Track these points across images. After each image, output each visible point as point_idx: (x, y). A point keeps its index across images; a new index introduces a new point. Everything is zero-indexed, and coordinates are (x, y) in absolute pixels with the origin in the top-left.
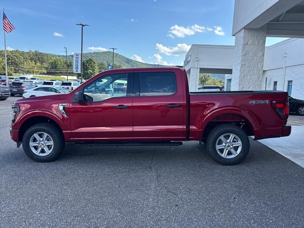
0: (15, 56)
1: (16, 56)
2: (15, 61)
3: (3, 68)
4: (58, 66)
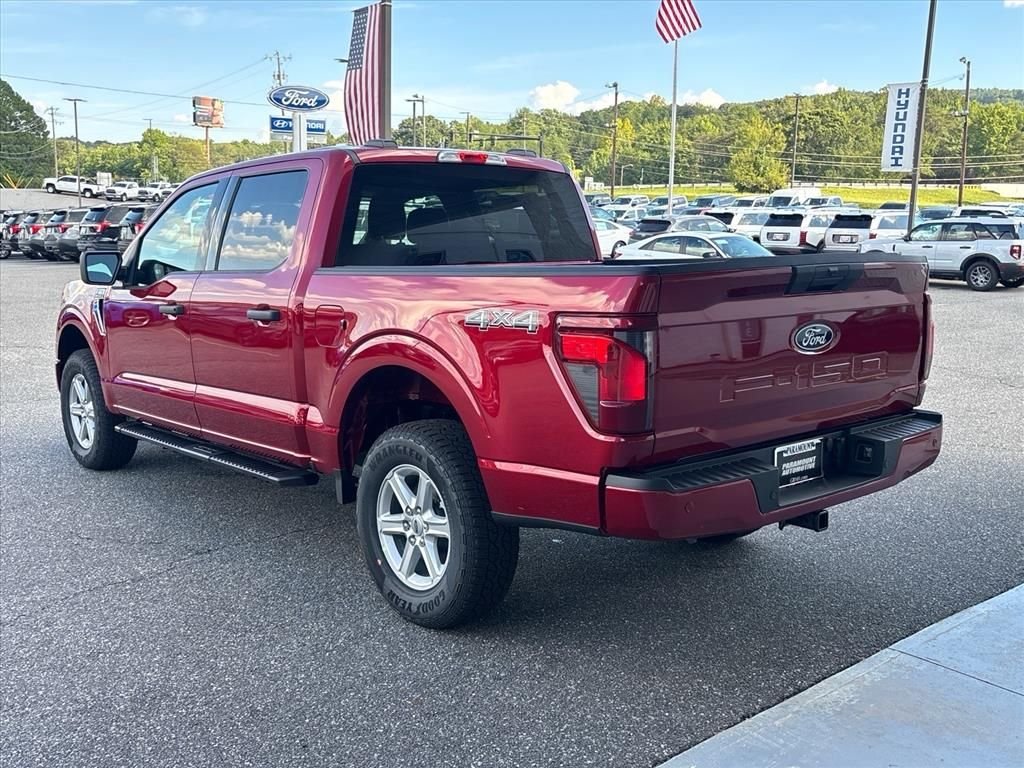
0: (818, 114)
1: (822, 116)
2: (817, 133)
3: (754, 166)
4: (992, 139)
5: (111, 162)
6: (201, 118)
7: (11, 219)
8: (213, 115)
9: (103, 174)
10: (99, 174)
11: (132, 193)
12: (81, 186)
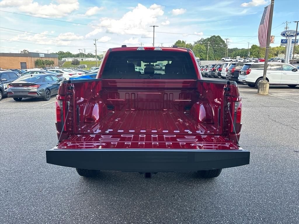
8: (271, 40)
9: (238, 57)
10: (237, 57)
11: (242, 61)
12: (230, 60)
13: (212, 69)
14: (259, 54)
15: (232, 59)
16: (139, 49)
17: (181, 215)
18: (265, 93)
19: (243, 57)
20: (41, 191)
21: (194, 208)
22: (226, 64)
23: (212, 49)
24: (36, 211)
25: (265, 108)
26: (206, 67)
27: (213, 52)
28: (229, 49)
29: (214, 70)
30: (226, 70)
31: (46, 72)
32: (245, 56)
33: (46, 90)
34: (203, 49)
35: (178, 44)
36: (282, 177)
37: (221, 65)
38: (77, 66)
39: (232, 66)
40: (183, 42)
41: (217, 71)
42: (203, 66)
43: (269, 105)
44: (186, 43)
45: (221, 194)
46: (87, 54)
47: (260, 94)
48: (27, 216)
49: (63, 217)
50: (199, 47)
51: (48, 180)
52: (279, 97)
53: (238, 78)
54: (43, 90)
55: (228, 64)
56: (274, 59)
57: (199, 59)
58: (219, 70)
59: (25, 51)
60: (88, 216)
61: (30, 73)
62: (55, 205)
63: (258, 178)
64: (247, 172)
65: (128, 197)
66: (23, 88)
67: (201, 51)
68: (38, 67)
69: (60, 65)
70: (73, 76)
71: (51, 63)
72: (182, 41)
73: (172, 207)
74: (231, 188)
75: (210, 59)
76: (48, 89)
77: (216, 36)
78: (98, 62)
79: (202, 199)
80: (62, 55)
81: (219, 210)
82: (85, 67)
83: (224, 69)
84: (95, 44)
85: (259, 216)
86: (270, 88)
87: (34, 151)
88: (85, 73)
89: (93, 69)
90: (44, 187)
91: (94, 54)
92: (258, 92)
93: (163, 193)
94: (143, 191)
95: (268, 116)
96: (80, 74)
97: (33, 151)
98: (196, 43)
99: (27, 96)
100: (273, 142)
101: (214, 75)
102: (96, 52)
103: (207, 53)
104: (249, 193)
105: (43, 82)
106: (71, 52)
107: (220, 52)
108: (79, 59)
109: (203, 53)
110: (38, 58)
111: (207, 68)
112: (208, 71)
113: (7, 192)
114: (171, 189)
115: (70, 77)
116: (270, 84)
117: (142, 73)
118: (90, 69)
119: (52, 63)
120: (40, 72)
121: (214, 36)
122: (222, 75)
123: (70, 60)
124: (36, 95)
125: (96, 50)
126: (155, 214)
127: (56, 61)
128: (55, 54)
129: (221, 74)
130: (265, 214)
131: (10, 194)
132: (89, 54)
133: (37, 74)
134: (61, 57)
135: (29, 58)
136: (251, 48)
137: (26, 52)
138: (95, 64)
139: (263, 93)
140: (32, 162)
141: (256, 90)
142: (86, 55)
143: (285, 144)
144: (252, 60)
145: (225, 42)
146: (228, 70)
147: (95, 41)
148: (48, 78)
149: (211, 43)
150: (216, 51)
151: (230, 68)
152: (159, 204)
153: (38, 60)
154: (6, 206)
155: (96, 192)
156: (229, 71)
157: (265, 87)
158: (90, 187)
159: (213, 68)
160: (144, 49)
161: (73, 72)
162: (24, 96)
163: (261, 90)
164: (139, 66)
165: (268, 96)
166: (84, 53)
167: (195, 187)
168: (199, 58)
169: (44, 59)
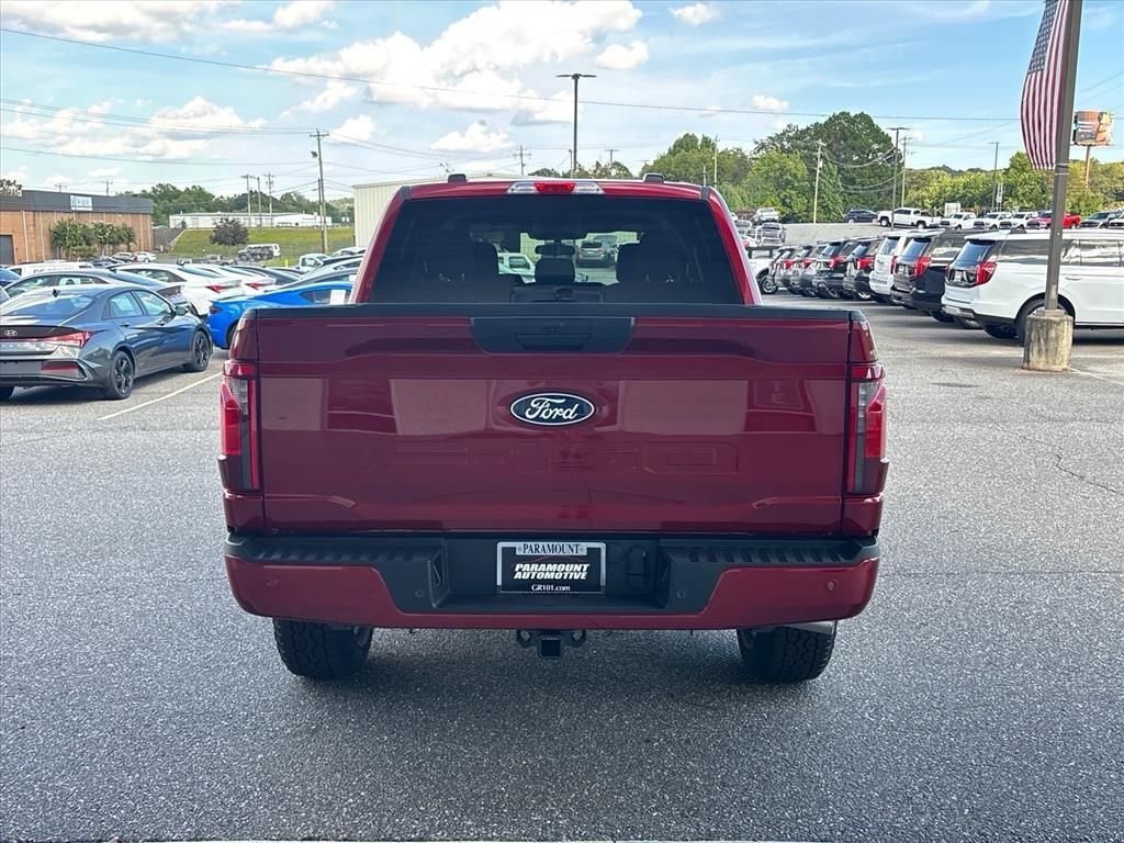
5: (973, 191)
6: (1083, 136)
7: (788, 253)
8: (1098, 132)
9: (951, 204)
10: (947, 204)
11: (968, 224)
12: (914, 218)
13: (832, 261)
14: (1043, 192)
15: (923, 214)
16: (516, 190)
17: (674, 800)
18: (1054, 364)
19: (976, 207)
20: (147, 726)
21: (722, 777)
22: (890, 238)
23: (835, 173)
24: (140, 788)
25: (1046, 425)
26: (805, 251)
27: (840, 184)
28: (911, 173)
29: (840, 267)
30: (892, 266)
31: (110, 276)
32: (981, 204)
33: (114, 354)
34: (794, 171)
35: (683, 151)
36: (1069, 681)
37: (867, 244)
38: (235, 247)
39: (914, 250)
40: (706, 142)
41: (852, 271)
42: (792, 250)
43: (1066, 414)
44: (720, 147)
45: (828, 737)
46: (279, 198)
47: (1035, 369)
48: (111, 800)
49: (243, 804)
50: (774, 162)
51: (171, 689)
52: (1114, 378)
53: (944, 301)
54: (101, 355)
55: (897, 239)
56: (1110, 216)
57: (775, 215)
58: (859, 263)
59: (9, 183)
60: (330, 803)
61: (40, 281)
62: (207, 768)
63: (976, 684)
64: (937, 662)
65: (475, 744)
66: (19, 345)
67: (788, 182)
68: (63, 254)
69: (160, 246)
70: (224, 294)
71: (120, 238)
72: (700, 138)
73: (642, 775)
74: (867, 715)
75: (828, 215)
76: (123, 349)
77: (852, 115)
78: (328, 231)
79: (755, 750)
80: (167, 201)
81: (814, 786)
82: (271, 253)
83: (882, 260)
84: (314, 154)
85: (960, 801)
86: (1077, 341)
87: (98, 592)
88: (274, 280)
89: (309, 262)
90: (159, 713)
91: (313, 197)
92: (1027, 359)
93: (606, 732)
94: (533, 724)
95: (1055, 460)
96: (255, 286)
97: (96, 590)
98: (763, 146)
99: (38, 379)
100: (1058, 556)
101: (842, 287)
102: (321, 188)
103: (813, 188)
104: (935, 732)
105: (103, 319)
106: (208, 189)
107: (872, 184)
108: (248, 220)
109: (793, 188)
110: (66, 217)
111: (807, 255)
112: (812, 271)
113: (23, 728)
114: (638, 719)
115: (215, 296)
116: (1075, 327)
117: (526, 281)
118: (298, 262)
119: (127, 237)
120: (84, 279)
121: (844, 115)
122: (873, 285)
123: (206, 222)
124: (74, 375)
125: (321, 181)
126: (576, 797)
127: (144, 227)
128: (136, 195)
129: (871, 283)
130: (982, 797)
131: (35, 735)
132: (288, 195)
133: (71, 287)
134: (163, 212)
135: (25, 218)
136: (1007, 166)
137: (12, 188)
138: (314, 240)
139: (1048, 362)
140: (96, 630)
141: (1019, 352)
142: (274, 200)
143: (1108, 564)
144: (1012, 220)
145: (894, 141)
146: (898, 265)
147: (315, 139)
148: (123, 303)
149: (829, 146)
150: (853, 182)
151: (908, 258)
152: (594, 765)
153: (62, 226)
154: (28, 773)
155: (355, 730)
156: (901, 269)
157: (1057, 339)
158: (332, 711)
159: (833, 256)
160: (533, 190)
161: (226, 277)
162: (23, 379)
163: (1040, 351)
164: (510, 251)
165: (1069, 377)
166: (266, 191)
167: (730, 711)
168: (777, 213)
169: (91, 222)
